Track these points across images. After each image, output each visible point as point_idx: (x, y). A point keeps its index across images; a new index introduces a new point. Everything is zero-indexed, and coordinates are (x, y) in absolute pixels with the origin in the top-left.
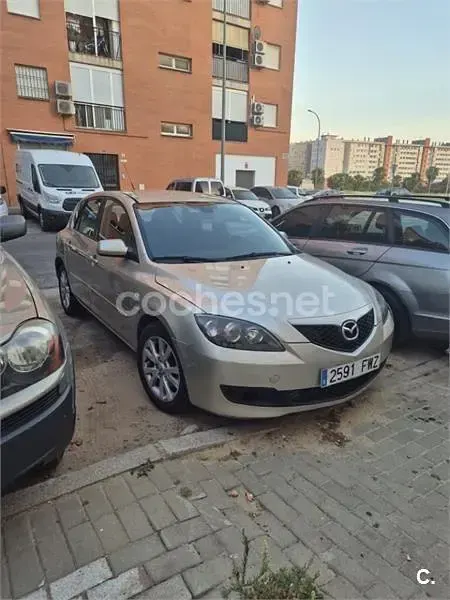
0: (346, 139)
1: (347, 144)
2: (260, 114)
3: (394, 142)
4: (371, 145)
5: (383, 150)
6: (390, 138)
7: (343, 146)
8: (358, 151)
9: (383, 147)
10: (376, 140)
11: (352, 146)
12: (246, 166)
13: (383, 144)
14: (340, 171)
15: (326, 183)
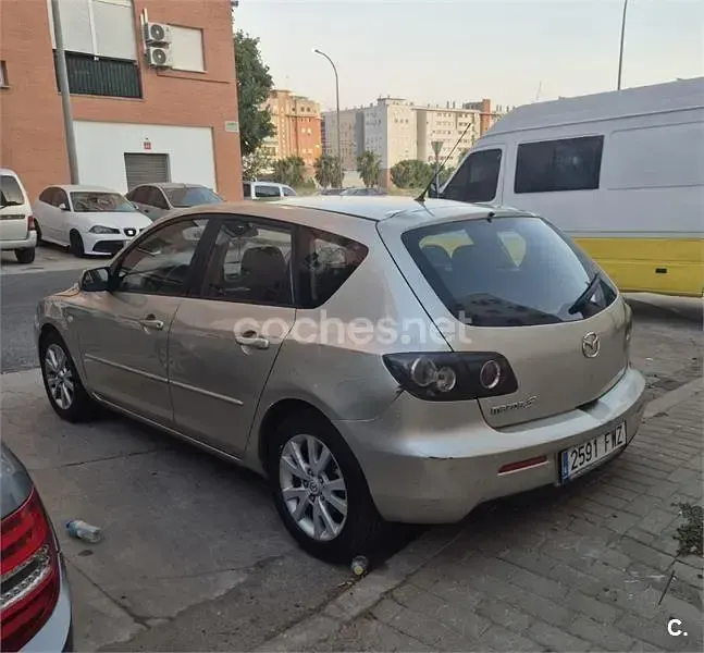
0: (419, 104)
1: (421, 114)
2: (164, 45)
3: (493, 109)
4: (459, 114)
5: (478, 123)
6: (486, 102)
7: (413, 116)
8: (439, 123)
9: (477, 117)
10: (467, 106)
11: (429, 115)
12: (147, 145)
13: (477, 113)
14: (412, 156)
15: (389, 176)
